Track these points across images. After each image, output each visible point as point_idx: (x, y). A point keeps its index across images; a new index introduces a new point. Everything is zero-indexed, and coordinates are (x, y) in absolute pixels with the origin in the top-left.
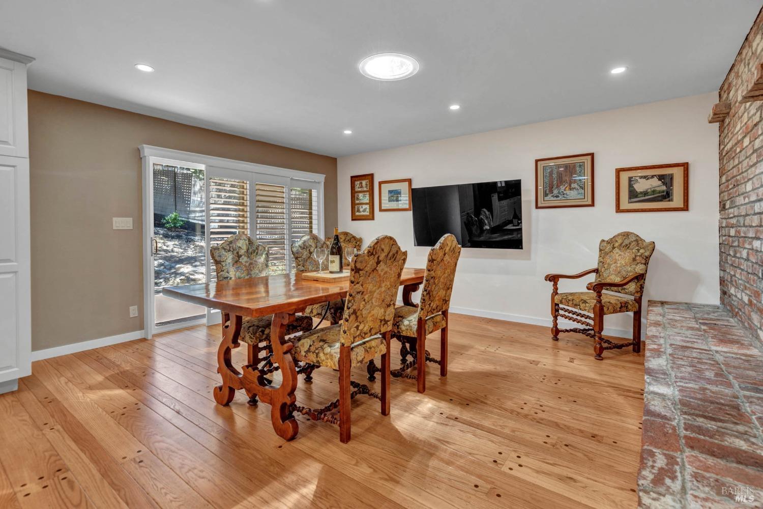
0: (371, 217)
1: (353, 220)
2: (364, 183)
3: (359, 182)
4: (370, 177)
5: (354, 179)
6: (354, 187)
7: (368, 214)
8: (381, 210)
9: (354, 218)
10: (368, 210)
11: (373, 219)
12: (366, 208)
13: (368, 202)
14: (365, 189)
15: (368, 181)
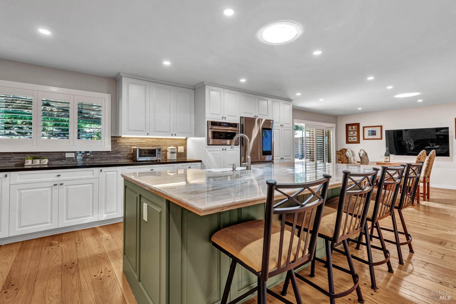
0: (358, 142)
1: (347, 143)
2: (354, 127)
3: (351, 127)
4: (358, 125)
5: (347, 126)
6: (348, 129)
7: (356, 141)
8: (364, 139)
9: (348, 142)
10: (356, 139)
11: (359, 143)
12: (355, 138)
13: (356, 135)
14: (355, 130)
15: (356, 126)
